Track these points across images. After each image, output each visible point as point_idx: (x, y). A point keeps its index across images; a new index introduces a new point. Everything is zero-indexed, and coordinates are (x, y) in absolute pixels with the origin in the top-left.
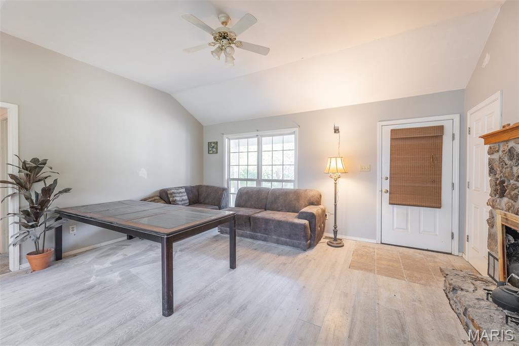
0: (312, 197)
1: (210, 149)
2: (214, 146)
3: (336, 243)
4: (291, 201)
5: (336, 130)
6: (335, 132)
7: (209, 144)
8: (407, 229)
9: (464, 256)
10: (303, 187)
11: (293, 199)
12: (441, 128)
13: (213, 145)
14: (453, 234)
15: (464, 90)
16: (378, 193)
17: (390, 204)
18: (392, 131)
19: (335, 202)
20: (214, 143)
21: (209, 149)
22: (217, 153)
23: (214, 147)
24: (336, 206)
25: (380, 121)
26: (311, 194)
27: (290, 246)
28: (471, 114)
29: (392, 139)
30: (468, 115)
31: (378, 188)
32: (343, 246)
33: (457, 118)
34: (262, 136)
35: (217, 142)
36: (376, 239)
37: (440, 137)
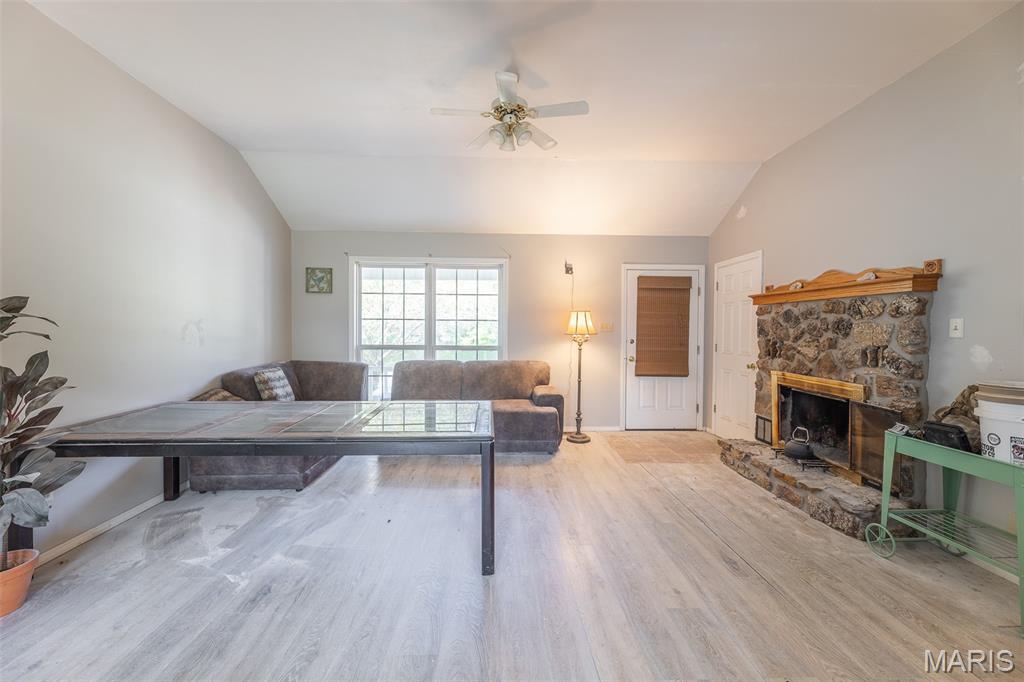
0: (541, 371)
1: (312, 282)
2: (323, 278)
3: (580, 439)
4: (509, 380)
5: (569, 270)
6: (567, 272)
7: (310, 271)
8: (654, 406)
9: (708, 429)
10: (521, 357)
11: (510, 377)
12: (689, 280)
13: (320, 275)
14: (698, 406)
15: (707, 237)
16: (623, 361)
17: (637, 375)
18: (640, 278)
19: (579, 378)
20: (322, 270)
21: (308, 281)
22: (331, 292)
23: (322, 280)
24: (579, 382)
25: (625, 263)
26: (538, 367)
27: (529, 451)
28: (719, 268)
29: (639, 289)
30: (716, 268)
31: (623, 356)
32: (589, 441)
33: (702, 269)
34: (437, 266)
35: (331, 269)
36: (618, 425)
37: (687, 291)
